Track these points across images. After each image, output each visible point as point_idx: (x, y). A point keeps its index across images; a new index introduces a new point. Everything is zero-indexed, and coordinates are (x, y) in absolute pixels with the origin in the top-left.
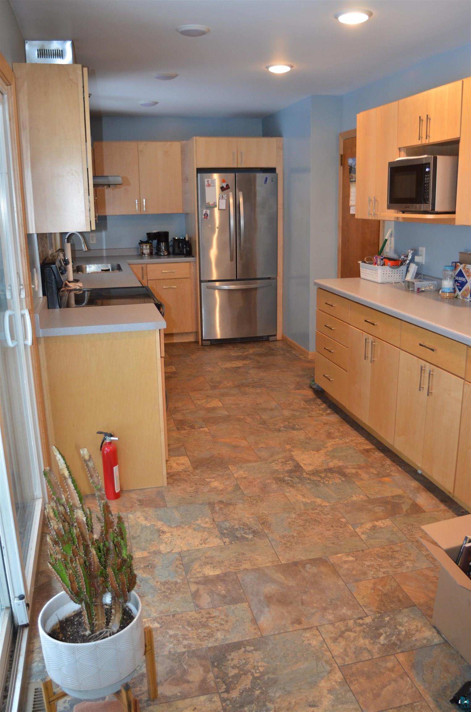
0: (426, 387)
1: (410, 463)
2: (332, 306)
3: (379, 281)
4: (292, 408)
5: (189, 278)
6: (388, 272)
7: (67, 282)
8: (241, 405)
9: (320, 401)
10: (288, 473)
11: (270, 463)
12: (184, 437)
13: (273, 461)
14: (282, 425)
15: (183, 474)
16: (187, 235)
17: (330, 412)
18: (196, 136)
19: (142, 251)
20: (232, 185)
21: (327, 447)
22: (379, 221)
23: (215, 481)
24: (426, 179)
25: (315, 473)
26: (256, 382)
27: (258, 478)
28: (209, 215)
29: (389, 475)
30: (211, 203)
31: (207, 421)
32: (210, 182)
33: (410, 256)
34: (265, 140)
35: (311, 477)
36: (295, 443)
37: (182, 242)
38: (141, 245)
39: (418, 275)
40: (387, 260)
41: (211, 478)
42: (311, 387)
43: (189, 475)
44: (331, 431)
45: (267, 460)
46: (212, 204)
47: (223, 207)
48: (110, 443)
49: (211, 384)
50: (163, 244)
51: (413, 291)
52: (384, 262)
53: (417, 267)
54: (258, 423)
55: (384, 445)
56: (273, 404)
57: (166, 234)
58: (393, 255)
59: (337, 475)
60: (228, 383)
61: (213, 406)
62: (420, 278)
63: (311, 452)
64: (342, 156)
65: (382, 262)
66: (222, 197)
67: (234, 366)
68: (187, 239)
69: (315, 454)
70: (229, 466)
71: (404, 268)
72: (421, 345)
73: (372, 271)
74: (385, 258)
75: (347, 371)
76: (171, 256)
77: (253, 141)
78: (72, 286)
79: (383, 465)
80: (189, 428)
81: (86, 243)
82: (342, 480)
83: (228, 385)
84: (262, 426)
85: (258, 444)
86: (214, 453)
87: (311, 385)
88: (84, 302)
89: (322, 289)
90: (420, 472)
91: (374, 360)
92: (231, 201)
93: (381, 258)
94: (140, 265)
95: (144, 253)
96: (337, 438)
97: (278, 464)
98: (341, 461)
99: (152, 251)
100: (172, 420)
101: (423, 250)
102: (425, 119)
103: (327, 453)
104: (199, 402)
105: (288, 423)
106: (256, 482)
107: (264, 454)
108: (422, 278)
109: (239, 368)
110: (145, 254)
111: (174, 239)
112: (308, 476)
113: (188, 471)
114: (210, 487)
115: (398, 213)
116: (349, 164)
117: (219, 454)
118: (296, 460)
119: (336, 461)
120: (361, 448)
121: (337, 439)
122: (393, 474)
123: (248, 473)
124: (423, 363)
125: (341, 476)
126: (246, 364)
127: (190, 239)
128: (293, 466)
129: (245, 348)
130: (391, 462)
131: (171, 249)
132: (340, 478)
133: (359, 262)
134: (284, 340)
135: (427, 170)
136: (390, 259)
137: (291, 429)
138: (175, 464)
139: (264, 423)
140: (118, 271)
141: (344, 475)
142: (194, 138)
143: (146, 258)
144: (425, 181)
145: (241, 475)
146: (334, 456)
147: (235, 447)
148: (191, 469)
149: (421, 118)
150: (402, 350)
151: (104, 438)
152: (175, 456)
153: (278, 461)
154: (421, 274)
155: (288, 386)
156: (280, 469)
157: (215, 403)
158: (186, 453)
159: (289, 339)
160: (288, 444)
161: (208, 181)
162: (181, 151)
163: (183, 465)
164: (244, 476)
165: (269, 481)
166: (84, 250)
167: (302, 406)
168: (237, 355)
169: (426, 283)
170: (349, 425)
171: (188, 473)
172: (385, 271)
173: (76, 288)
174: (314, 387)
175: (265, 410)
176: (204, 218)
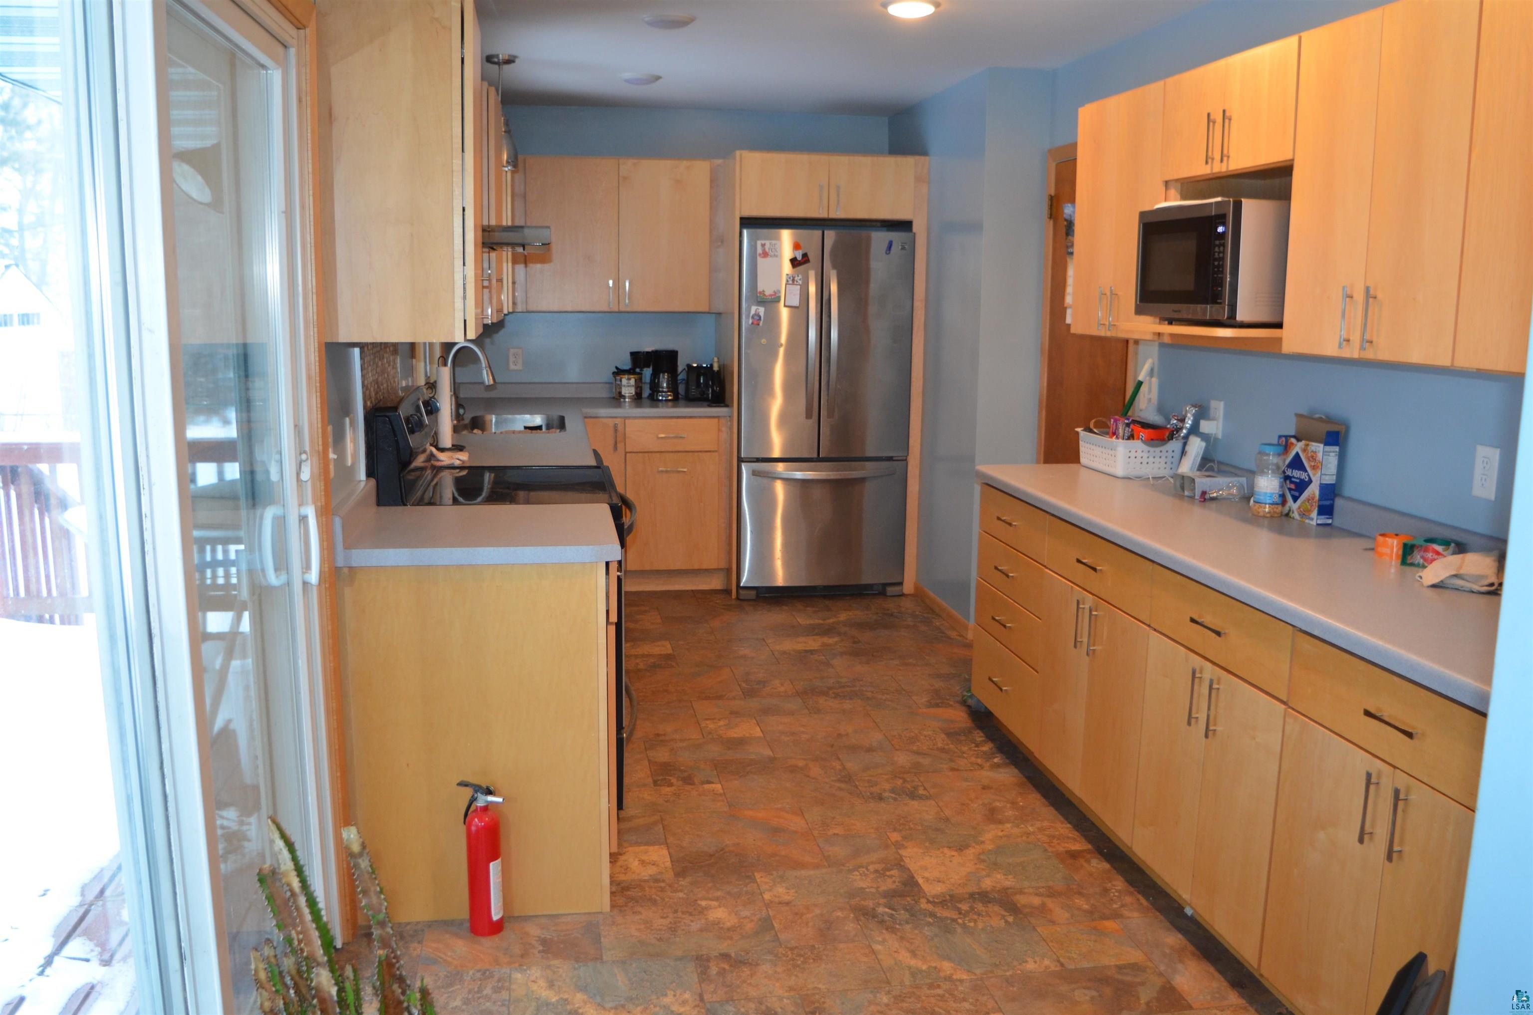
0: (1203, 717)
1: (1168, 891)
2: (1010, 524)
3: (1120, 472)
4: (915, 748)
5: (716, 451)
6: (1139, 454)
7: (434, 450)
8: (804, 736)
9: (982, 734)
10: (885, 897)
11: (851, 871)
12: (666, 802)
13: (857, 868)
14: (887, 786)
15: (650, 887)
16: (716, 359)
17: (1001, 762)
18: (741, 148)
19: (618, 390)
20: (814, 256)
21: (983, 842)
22: (1127, 341)
23: (720, 906)
24: (1217, 249)
25: (949, 900)
26: (844, 687)
27: (815, 905)
28: (762, 318)
29: (1116, 915)
30: (767, 293)
31: (722, 768)
32: (767, 247)
33: (1189, 419)
34: (891, 162)
35: (937, 910)
36: (910, 829)
37: (705, 375)
38: (618, 378)
39: (1207, 463)
40: (1137, 428)
41: (712, 900)
42: (964, 703)
43: (662, 890)
44: (998, 804)
45: (843, 865)
46: (771, 295)
47: (795, 302)
48: (485, 809)
49: (744, 685)
50: (664, 377)
51: (1192, 498)
52: (1132, 430)
53: (1203, 444)
54: (834, 779)
55: (1115, 845)
56: (876, 737)
57: (672, 356)
58: (1153, 417)
59: (997, 908)
60: (782, 685)
61: (740, 735)
62: (1211, 469)
63: (946, 850)
64: (1051, 198)
65: (1128, 431)
66: (793, 280)
67: (800, 647)
68: (716, 368)
69: (954, 856)
70: (756, 874)
71: (1174, 445)
72: (1193, 620)
73: (1103, 450)
74: (1134, 422)
75: (1037, 672)
76: (681, 402)
77: (865, 162)
78: (445, 458)
79: (1106, 891)
80: (680, 783)
81: (490, 368)
82: (1006, 922)
83: (782, 689)
84: (842, 785)
85: (828, 826)
86: (728, 842)
87: (965, 697)
88: (480, 495)
89: (991, 486)
90: (1189, 911)
91: (1094, 650)
92: (812, 289)
93: (1126, 421)
94: (610, 420)
95: (623, 394)
96: (1008, 821)
97: (866, 875)
98: (1010, 877)
99: (641, 390)
100: (646, 763)
101: (1218, 407)
102: (1219, 118)
103: (982, 857)
104: (711, 725)
105: (901, 781)
106: (810, 916)
107: (839, 851)
108: (1216, 469)
109: (812, 652)
110: (624, 397)
111: (689, 367)
112: (930, 907)
113: (663, 881)
114: (706, 919)
115: (1160, 323)
116: (1065, 216)
117: (738, 844)
118: (909, 869)
119: (999, 876)
120: (1061, 849)
121: (1008, 825)
122: (1126, 913)
123: (796, 892)
124: (1197, 661)
125: (1006, 910)
126: (828, 645)
127: (722, 370)
128: (899, 882)
129: (829, 610)
130: (1126, 884)
131: (681, 389)
132: (1003, 917)
133: (1077, 429)
134: (919, 595)
135: (1220, 229)
136: (1145, 425)
137: (907, 795)
138: (636, 863)
139: (848, 778)
140: (558, 431)
141: (1013, 908)
142: (738, 153)
143: (627, 404)
144: (1214, 255)
145: (779, 897)
146: (995, 864)
147: (776, 831)
148: (669, 876)
149: (1212, 117)
150: (1155, 630)
151: (473, 796)
152: (638, 844)
153: (867, 869)
154: (1212, 461)
155: (914, 698)
156: (868, 887)
157: (747, 729)
158: (666, 839)
159: (931, 593)
160: (895, 830)
161: (763, 245)
162: (711, 181)
163: (653, 865)
164: (786, 898)
165: (839, 914)
166: (487, 383)
167: (940, 745)
168: (810, 624)
169: (1222, 480)
170: (1040, 792)
171: (663, 885)
172: (1133, 451)
173: (453, 464)
174: (970, 702)
175: (854, 749)
176: (752, 323)
